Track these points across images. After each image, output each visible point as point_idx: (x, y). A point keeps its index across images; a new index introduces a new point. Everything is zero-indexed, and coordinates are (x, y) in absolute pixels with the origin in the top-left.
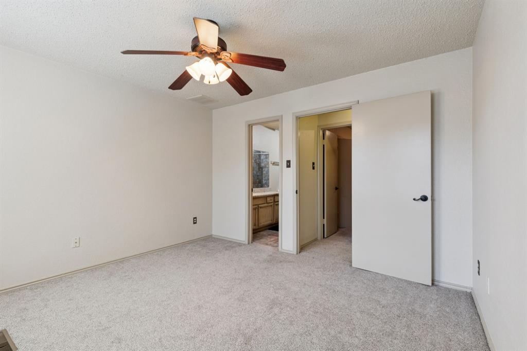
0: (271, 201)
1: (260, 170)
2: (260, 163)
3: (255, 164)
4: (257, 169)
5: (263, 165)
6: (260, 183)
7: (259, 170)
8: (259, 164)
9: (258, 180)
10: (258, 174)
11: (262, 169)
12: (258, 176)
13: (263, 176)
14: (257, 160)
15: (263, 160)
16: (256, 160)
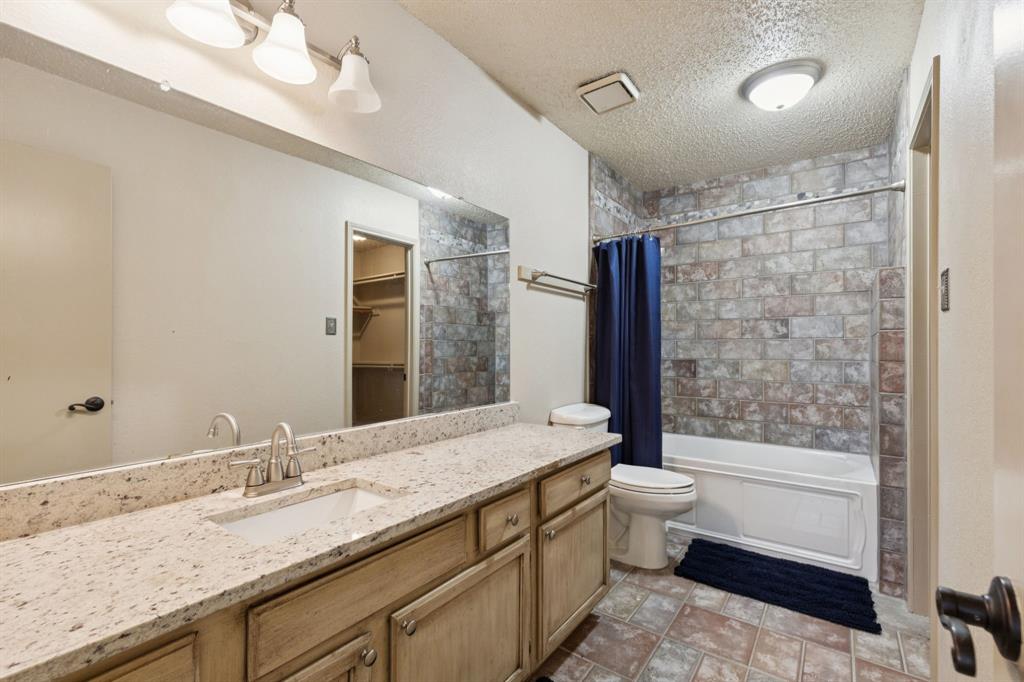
0: (511, 532)
1: (486, 321)
2: (486, 297)
3: (464, 301)
4: (469, 316)
5: (494, 304)
6: (485, 370)
7: (479, 320)
8: (481, 303)
9: (475, 359)
10: (477, 336)
11: (493, 319)
12: (475, 343)
13: (498, 344)
14: (474, 288)
15: (494, 286)
16: (467, 286)
